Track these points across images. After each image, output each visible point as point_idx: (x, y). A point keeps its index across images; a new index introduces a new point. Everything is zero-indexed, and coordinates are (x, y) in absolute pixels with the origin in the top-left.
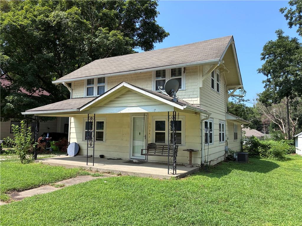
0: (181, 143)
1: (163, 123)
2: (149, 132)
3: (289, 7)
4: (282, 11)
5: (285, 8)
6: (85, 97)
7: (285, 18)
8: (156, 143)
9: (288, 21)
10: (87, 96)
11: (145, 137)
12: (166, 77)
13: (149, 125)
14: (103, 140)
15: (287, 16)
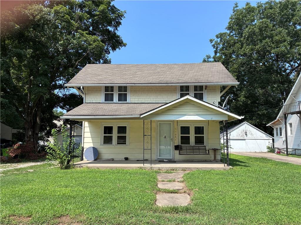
0: (204, 144)
1: (188, 128)
2: (175, 136)
3: (216, 39)
4: (211, 41)
5: (213, 39)
6: (102, 102)
7: (213, 47)
8: (181, 145)
9: (215, 49)
10: (105, 102)
11: (171, 140)
12: (190, 91)
13: (175, 129)
14: (126, 144)
15: (214, 46)
